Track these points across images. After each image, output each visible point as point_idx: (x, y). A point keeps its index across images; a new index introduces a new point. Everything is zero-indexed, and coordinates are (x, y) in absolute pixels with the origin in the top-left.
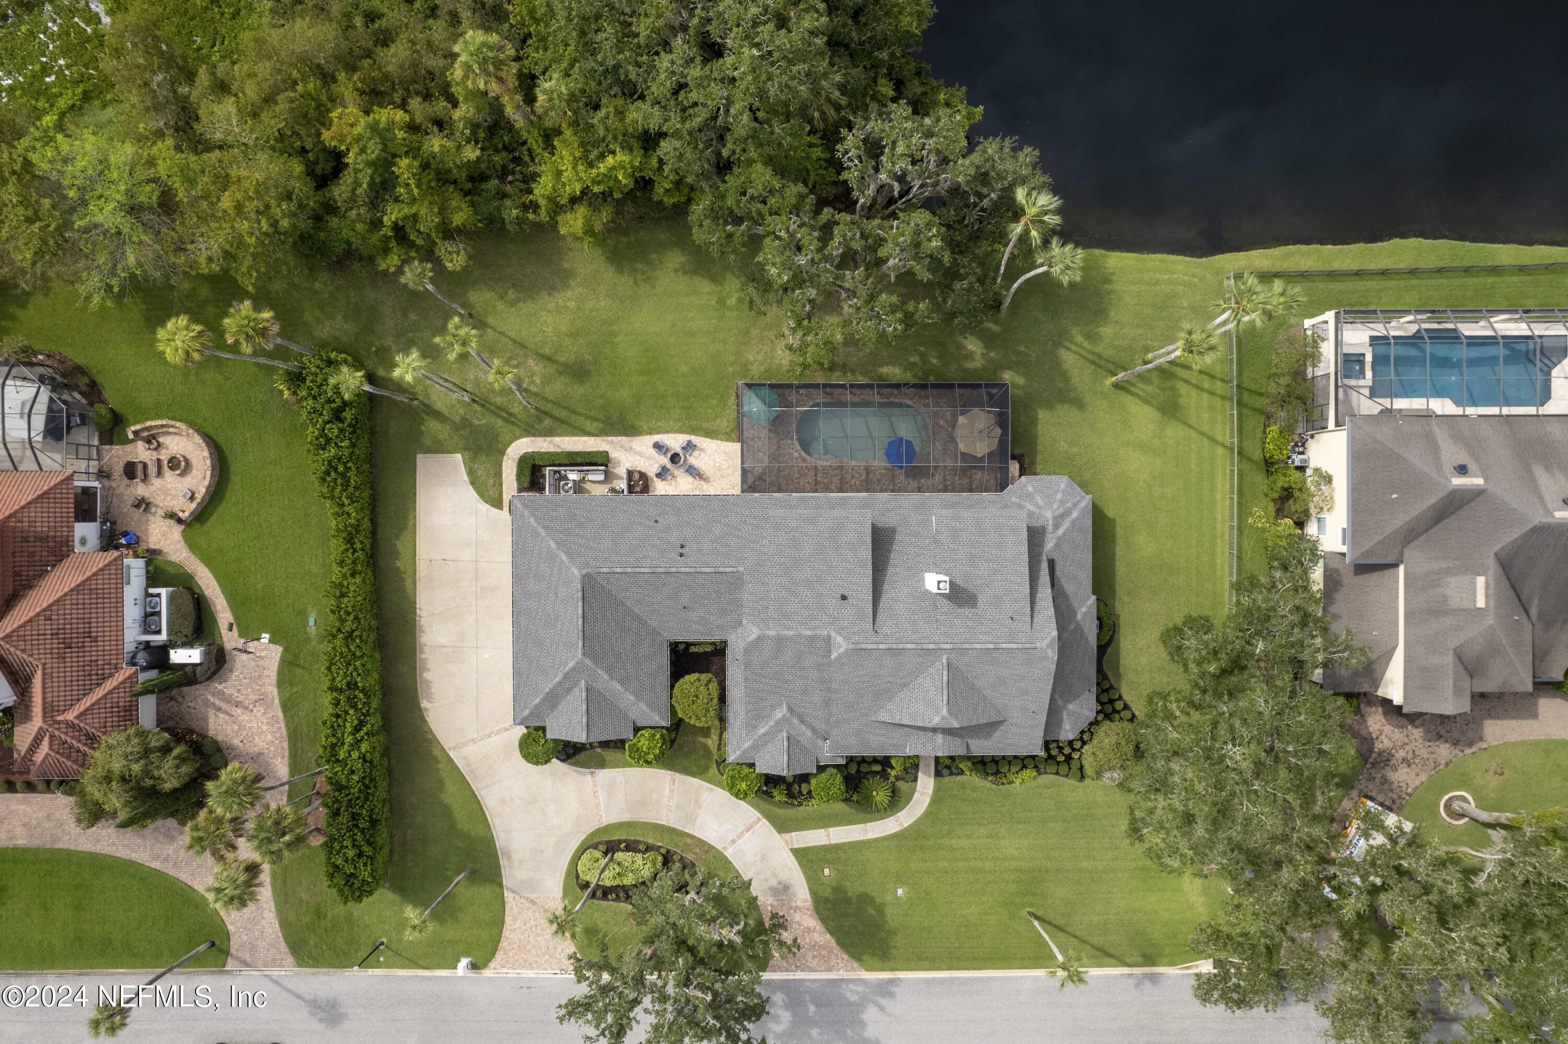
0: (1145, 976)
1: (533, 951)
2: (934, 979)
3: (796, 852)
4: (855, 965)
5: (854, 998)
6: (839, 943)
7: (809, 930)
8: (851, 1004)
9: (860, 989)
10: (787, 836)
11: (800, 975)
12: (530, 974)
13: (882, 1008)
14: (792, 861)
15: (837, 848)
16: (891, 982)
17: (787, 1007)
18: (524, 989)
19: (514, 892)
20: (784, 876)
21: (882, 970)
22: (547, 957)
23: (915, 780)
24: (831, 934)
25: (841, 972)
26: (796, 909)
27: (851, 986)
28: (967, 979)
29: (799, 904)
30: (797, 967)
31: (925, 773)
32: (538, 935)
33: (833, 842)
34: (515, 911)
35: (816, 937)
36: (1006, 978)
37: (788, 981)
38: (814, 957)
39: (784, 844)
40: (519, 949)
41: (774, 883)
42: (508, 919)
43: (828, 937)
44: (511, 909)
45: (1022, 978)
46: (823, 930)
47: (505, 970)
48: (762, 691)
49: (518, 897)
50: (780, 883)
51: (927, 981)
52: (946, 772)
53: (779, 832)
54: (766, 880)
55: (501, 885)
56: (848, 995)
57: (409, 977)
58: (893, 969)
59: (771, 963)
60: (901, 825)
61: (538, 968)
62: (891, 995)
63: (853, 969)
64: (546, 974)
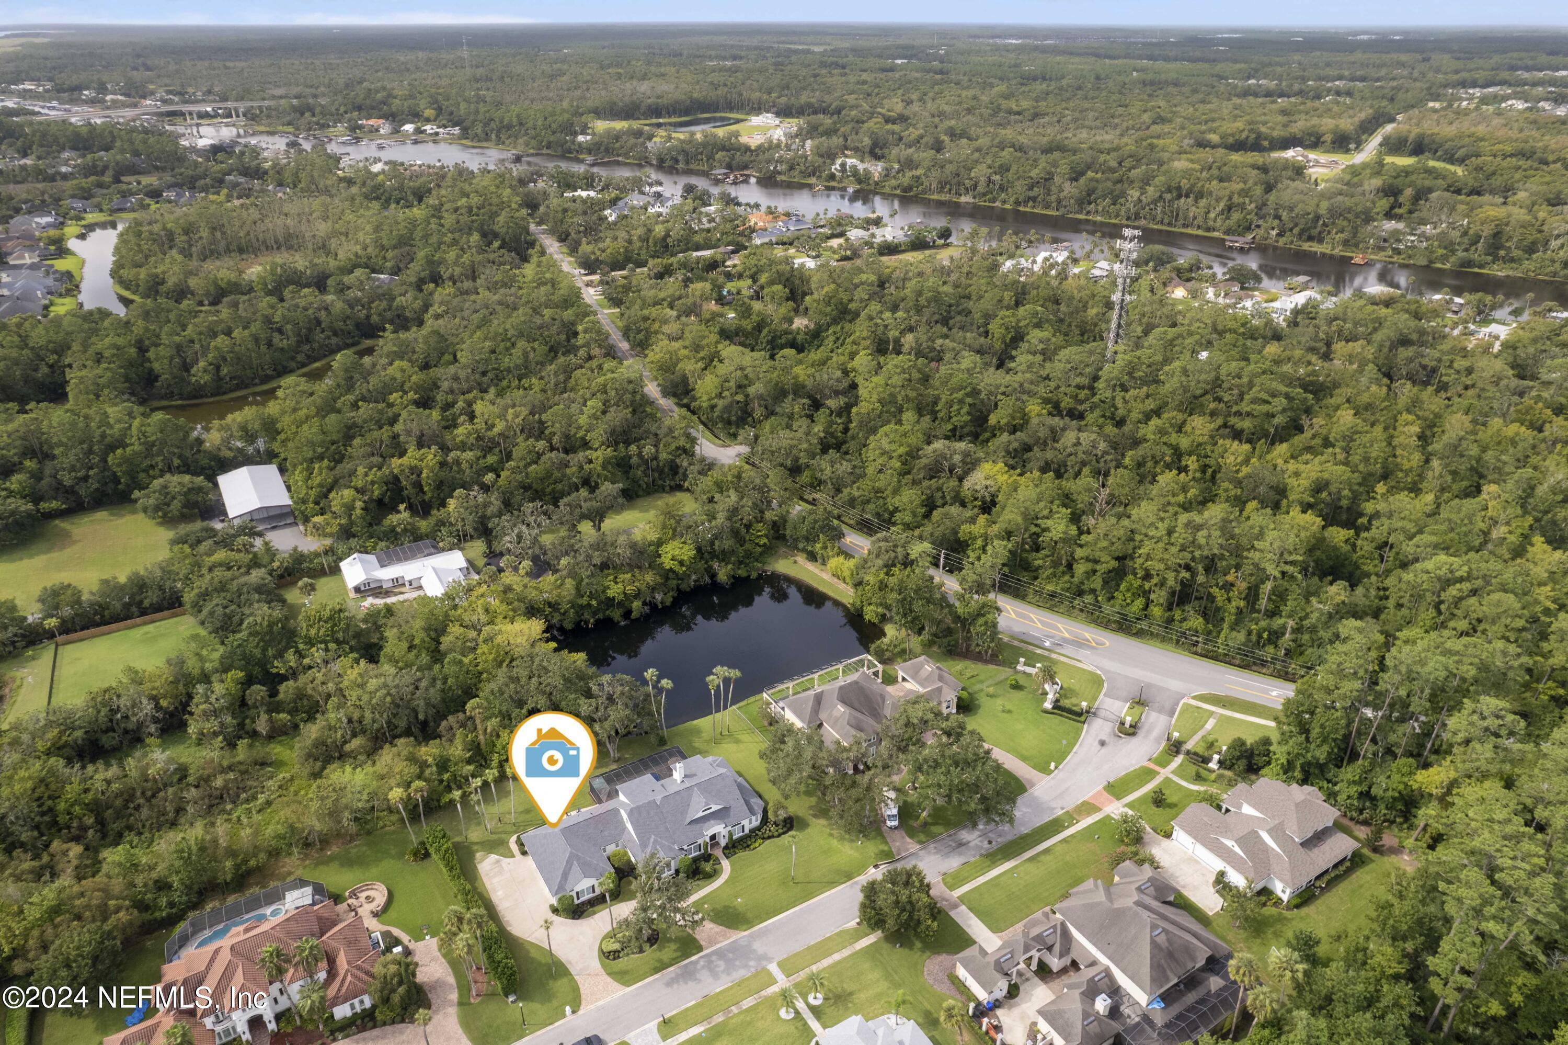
1: (596, 994)
5: (745, 943)
6: (724, 926)
8: (747, 946)
9: (746, 939)
11: (717, 947)
12: (602, 1002)
15: (705, 896)
17: (721, 960)
18: (599, 1012)
22: (606, 992)
23: (720, 863)
24: (720, 924)
25: (732, 937)
27: (742, 939)
30: (714, 944)
31: (723, 860)
32: (598, 986)
33: (703, 895)
34: (583, 981)
35: (717, 928)
37: (714, 950)
38: (719, 936)
40: (591, 994)
42: (581, 986)
43: (719, 926)
44: (581, 982)
47: (588, 1007)
52: (730, 855)
56: (742, 944)
59: (703, 946)
60: (724, 878)
61: (601, 999)
62: (760, 934)
63: (738, 933)
64: (609, 999)
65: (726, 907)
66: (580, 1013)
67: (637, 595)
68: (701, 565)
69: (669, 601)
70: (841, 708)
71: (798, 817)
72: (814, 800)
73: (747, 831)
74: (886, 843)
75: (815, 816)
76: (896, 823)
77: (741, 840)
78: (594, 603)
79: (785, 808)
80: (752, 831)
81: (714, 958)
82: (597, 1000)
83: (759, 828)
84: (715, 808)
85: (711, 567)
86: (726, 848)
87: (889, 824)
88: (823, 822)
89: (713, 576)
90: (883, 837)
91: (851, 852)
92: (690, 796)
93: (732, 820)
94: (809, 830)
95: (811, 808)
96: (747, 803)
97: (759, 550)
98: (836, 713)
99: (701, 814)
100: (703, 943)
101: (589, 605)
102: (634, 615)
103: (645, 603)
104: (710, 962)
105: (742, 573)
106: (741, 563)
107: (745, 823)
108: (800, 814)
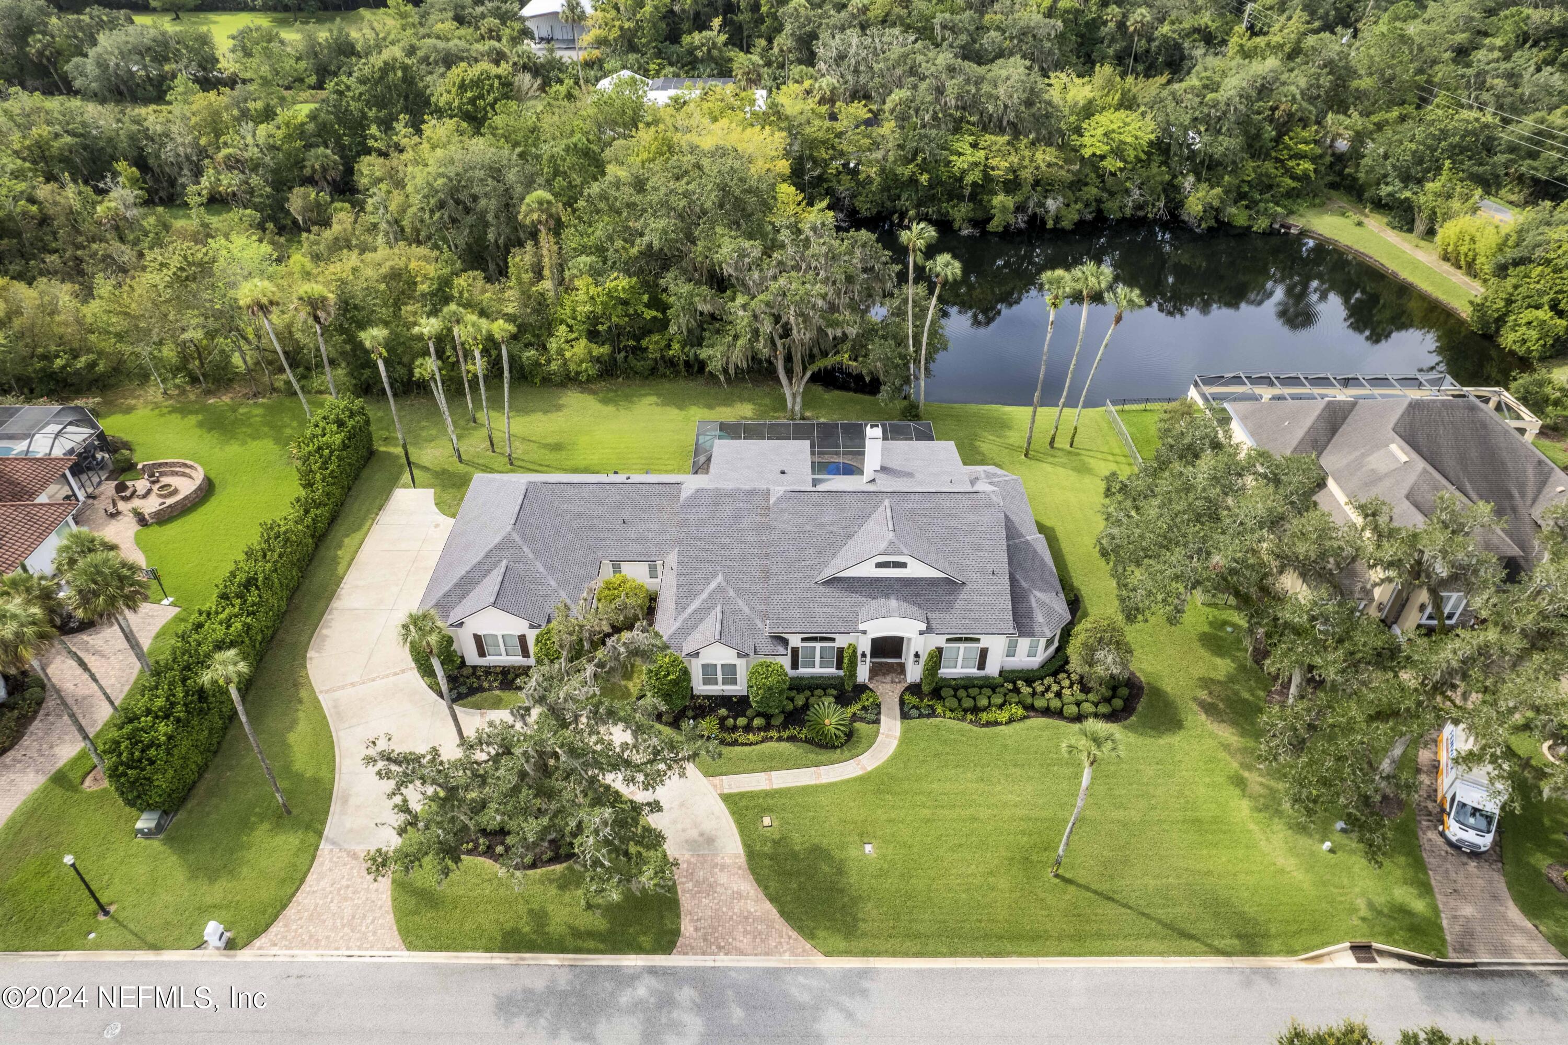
0: (1255, 971)
1: (329, 923)
2: (931, 970)
3: (729, 799)
4: (808, 946)
5: (805, 998)
6: (782, 913)
7: (739, 895)
8: (802, 1007)
9: (814, 983)
10: (716, 780)
11: (723, 961)
12: (310, 956)
13: (850, 1015)
14: (721, 808)
15: (781, 793)
16: (864, 973)
17: (698, 1008)
18: (292, 981)
19: (334, 843)
20: (708, 826)
21: (847, 953)
22: (346, 930)
23: (877, 722)
24: (772, 900)
25: (786, 957)
26: (723, 867)
27: (801, 979)
28: (983, 971)
29: (728, 861)
30: (720, 948)
31: (888, 716)
32: (346, 899)
33: (775, 786)
34: (327, 865)
35: (751, 907)
36: (1044, 971)
37: (704, 969)
38: (746, 932)
39: (711, 789)
40: (310, 919)
41: (693, 833)
42: (311, 878)
43: (768, 905)
44: (322, 864)
45: (1066, 970)
46: (761, 895)
47: (275, 951)
48: (696, 558)
49: (336, 850)
50: (702, 835)
51: (919, 972)
52: (914, 712)
53: (707, 775)
54: (684, 830)
55: (320, 834)
56: (794, 991)
57: (117, 964)
58: (865, 953)
59: (681, 941)
60: (863, 768)
61: (327, 947)
62: (864, 993)
63: (804, 952)
64: (335, 956)
65: (818, 852)
66: (244, 955)
67: (1012, 185)
68: (1158, 173)
69: (1070, 218)
70: (1399, 452)
71: (1157, 693)
72: (1223, 667)
73: (992, 669)
74: (1426, 889)
75: (1210, 709)
76: (1485, 841)
77: (966, 685)
78: (924, 178)
79: (1123, 648)
80: (1009, 676)
81: (686, 994)
82: (313, 942)
83: (1029, 677)
84: (916, 570)
85: (1177, 189)
86: (914, 689)
87: (1454, 830)
88: (1227, 734)
89: (1175, 204)
90: (1419, 864)
91: (1289, 863)
92: (863, 517)
93: (954, 620)
94: (1175, 740)
95: (1206, 683)
96: (1018, 597)
97: (1289, 182)
98: (1377, 462)
99: (868, 570)
100: (687, 927)
101: (913, 181)
102: (995, 225)
103: (1020, 208)
104: (666, 1002)
105: (1237, 215)
106: (1242, 196)
107: (996, 646)
108: (1169, 686)
